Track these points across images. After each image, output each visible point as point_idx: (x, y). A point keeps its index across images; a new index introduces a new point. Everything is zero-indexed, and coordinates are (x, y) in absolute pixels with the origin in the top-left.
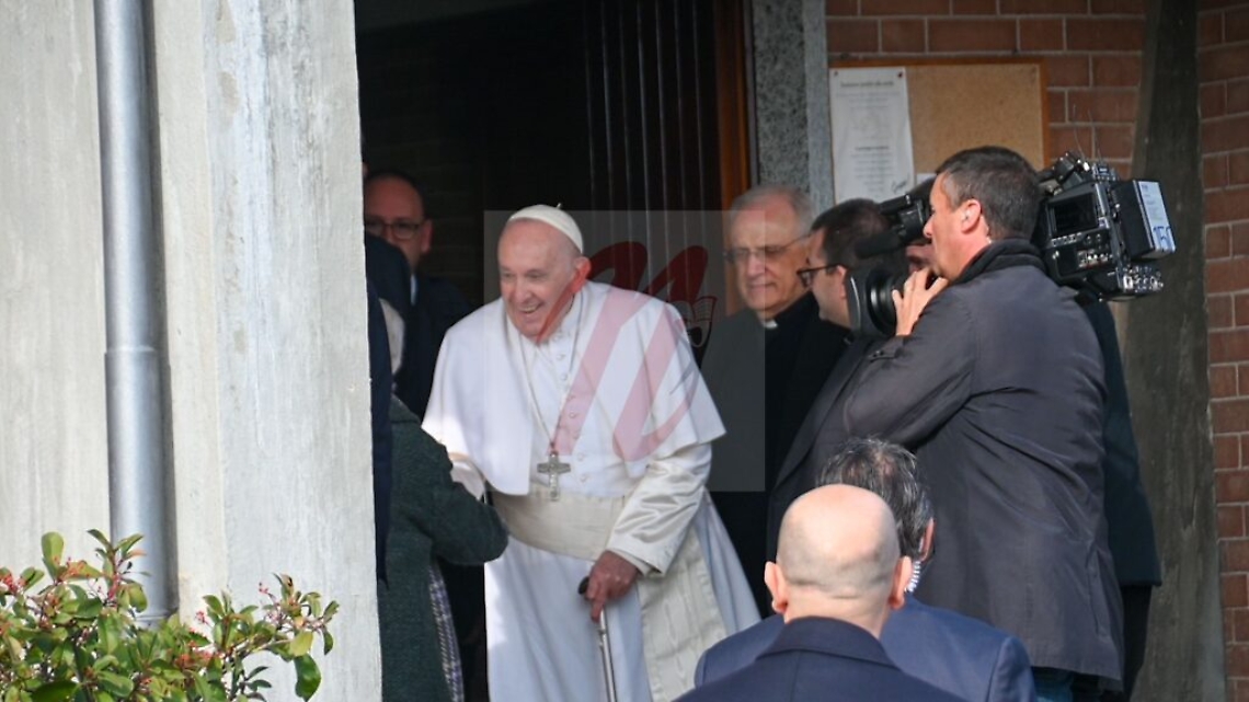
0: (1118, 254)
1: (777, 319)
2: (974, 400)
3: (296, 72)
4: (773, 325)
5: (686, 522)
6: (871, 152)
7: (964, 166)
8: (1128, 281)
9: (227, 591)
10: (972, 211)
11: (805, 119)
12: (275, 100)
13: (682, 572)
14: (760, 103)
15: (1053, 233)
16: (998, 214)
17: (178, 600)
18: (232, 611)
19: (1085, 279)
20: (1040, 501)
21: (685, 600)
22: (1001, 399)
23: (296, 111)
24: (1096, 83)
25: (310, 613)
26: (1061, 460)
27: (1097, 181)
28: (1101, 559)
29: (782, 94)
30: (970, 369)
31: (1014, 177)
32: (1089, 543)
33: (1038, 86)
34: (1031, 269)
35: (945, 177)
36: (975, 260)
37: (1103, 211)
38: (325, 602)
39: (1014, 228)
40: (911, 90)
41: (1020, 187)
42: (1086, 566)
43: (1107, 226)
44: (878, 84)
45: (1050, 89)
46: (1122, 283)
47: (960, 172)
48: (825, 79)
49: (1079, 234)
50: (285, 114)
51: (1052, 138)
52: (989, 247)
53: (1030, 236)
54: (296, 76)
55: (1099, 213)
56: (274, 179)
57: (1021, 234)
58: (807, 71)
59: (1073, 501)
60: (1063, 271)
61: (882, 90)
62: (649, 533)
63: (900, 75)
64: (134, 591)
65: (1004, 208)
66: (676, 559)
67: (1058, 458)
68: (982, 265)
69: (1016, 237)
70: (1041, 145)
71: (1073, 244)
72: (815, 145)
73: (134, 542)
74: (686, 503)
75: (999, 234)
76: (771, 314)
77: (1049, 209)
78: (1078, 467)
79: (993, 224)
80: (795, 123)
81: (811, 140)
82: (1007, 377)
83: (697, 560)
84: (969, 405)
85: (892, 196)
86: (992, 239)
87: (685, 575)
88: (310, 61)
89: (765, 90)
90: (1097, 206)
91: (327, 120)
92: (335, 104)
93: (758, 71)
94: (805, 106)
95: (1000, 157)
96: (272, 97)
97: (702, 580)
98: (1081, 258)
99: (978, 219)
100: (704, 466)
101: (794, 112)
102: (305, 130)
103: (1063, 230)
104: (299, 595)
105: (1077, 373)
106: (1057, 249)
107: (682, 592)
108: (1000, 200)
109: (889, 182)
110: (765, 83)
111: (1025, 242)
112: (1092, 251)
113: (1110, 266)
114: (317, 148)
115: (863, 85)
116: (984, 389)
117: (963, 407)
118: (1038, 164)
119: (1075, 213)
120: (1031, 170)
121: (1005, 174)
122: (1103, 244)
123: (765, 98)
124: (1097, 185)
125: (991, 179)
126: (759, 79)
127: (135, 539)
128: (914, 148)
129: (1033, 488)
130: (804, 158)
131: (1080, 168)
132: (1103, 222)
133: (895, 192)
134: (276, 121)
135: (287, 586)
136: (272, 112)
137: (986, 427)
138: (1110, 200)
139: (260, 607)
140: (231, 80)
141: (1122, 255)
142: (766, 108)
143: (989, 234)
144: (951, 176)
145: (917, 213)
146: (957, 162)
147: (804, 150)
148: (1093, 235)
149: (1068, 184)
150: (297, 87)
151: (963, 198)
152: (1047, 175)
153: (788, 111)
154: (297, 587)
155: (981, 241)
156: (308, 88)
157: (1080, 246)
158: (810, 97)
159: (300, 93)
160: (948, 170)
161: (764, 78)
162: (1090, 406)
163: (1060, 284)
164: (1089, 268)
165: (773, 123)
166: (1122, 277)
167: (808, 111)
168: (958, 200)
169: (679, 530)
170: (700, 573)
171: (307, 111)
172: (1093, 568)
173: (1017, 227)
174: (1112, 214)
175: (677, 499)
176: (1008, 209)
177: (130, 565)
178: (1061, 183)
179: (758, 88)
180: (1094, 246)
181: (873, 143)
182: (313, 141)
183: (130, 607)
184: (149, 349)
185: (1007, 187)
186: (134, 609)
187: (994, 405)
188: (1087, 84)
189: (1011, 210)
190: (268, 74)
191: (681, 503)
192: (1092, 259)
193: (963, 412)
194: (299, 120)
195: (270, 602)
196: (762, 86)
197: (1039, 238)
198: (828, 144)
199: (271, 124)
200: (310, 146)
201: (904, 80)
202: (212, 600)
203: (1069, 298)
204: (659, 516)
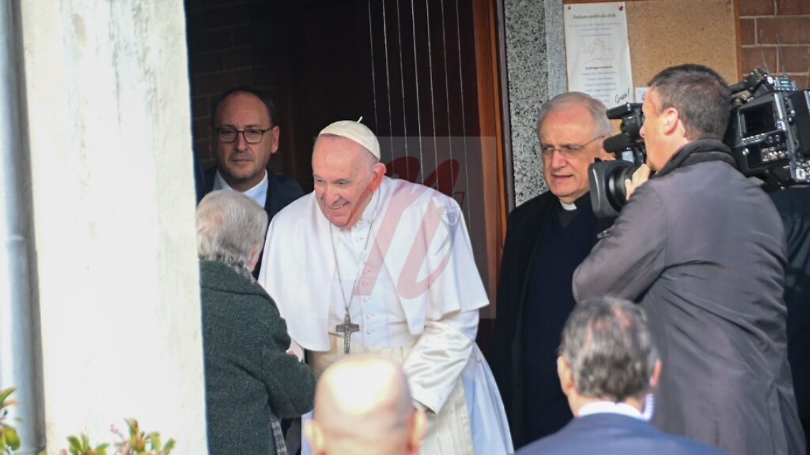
0: (793, 151)
1: (576, 203)
2: (668, 271)
3: (134, 12)
4: (573, 207)
5: (456, 374)
6: (599, 70)
7: (667, 80)
8: (801, 173)
9: (86, 433)
10: (670, 118)
11: (545, 45)
12: (118, 36)
13: (451, 412)
14: (508, 32)
15: (743, 133)
16: (692, 118)
17: (45, 440)
18: (89, 448)
19: (767, 171)
20: (728, 351)
21: (453, 434)
22: (690, 270)
23: (135, 44)
24: (780, 12)
25: (152, 448)
26: (744, 318)
27: (777, 92)
28: (780, 395)
29: (526, 24)
30: (664, 245)
31: (706, 90)
32: (770, 382)
33: (732, 15)
34: (720, 164)
35: (653, 89)
36: (675, 157)
37: (781, 117)
38: (163, 441)
39: (707, 131)
40: (629, 20)
41: (710, 97)
42: (767, 400)
43: (784, 129)
44: (603, 16)
45: (742, 17)
46: (795, 175)
47: (663, 85)
48: (560, 13)
49: (763, 134)
50: (126, 47)
51: (745, 57)
52: (686, 146)
53: (722, 137)
54: (135, 16)
55: (778, 118)
56: (118, 99)
57: (713, 135)
58: (546, 6)
59: (755, 349)
60: (750, 165)
61: (606, 20)
62: (427, 380)
63: (621, 9)
64: (10, 435)
65: (697, 114)
66: (447, 402)
67: (742, 317)
68: (680, 161)
69: (709, 138)
70: (735, 62)
71: (760, 143)
72: (553, 65)
73: (8, 394)
74: (458, 358)
75: (694, 135)
76: (573, 199)
77: (741, 114)
78: (761, 324)
79: (688, 127)
80: (536, 48)
81: (549, 62)
82: (695, 252)
83: (461, 404)
84: (666, 275)
85: (616, 105)
86: (689, 139)
87: (454, 415)
88: (146, 4)
89: (511, 22)
90: (776, 112)
91: (160, 51)
92: (167, 39)
93: (507, 8)
94: (545, 34)
95: (695, 73)
96: (116, 34)
97: (464, 421)
98: (765, 154)
99: (676, 124)
100: (473, 328)
101: (536, 39)
102: (142, 60)
103: (751, 131)
104: (143, 435)
105: (757, 248)
106: (747, 147)
107: (451, 429)
108: (693, 108)
109: (613, 94)
110: (512, 16)
111: (718, 142)
112: (772, 149)
113: (786, 161)
114: (152, 74)
115: (591, 17)
116: (676, 262)
117: (660, 276)
118: (732, 79)
119: (760, 118)
120: (723, 84)
121: (698, 87)
122: (780, 143)
123: (512, 28)
124: (776, 95)
125: (687, 91)
126: (507, 14)
127: (9, 392)
128: (633, 67)
129: (721, 340)
130: (544, 76)
131: (765, 81)
132: (781, 125)
133: (618, 102)
134: (118, 53)
135: (134, 428)
136: (116, 46)
137: (680, 292)
138: (787, 107)
139: (112, 444)
140: (82, 20)
141: (796, 152)
142: (513, 37)
143: (685, 136)
144: (656, 88)
145: (636, 118)
146: (663, 78)
147: (544, 70)
148: (773, 136)
149: (758, 93)
150: (135, 24)
151: (665, 106)
152: (742, 86)
153: (530, 38)
154: (141, 429)
155: (680, 140)
156: (144, 26)
157: (764, 144)
158: (549, 27)
159: (138, 30)
160: (655, 83)
161: (512, 13)
162: (770, 274)
163: (748, 175)
164: (771, 162)
165: (519, 48)
166: (794, 169)
167: (547, 38)
168: (661, 107)
169: (451, 379)
170: (462, 415)
171: (144, 44)
172: (773, 403)
173: (709, 129)
174: (788, 119)
175: (449, 353)
176: (700, 116)
177: (6, 413)
178: (753, 92)
179: (507, 21)
180: (774, 144)
181: (599, 64)
182: (149, 69)
183: (6, 446)
184: (19, 238)
185: (700, 97)
186: (10, 448)
187: (685, 275)
188: (773, 14)
189: (703, 117)
190: (112, 15)
191: (453, 357)
192: (773, 155)
193: (661, 281)
194: (137, 52)
195: (120, 440)
196: (510, 19)
197: (730, 137)
198: (564, 64)
199: (115, 56)
200: (146, 72)
201: (624, 11)
202: (73, 441)
203: (756, 186)
204: (435, 366)
